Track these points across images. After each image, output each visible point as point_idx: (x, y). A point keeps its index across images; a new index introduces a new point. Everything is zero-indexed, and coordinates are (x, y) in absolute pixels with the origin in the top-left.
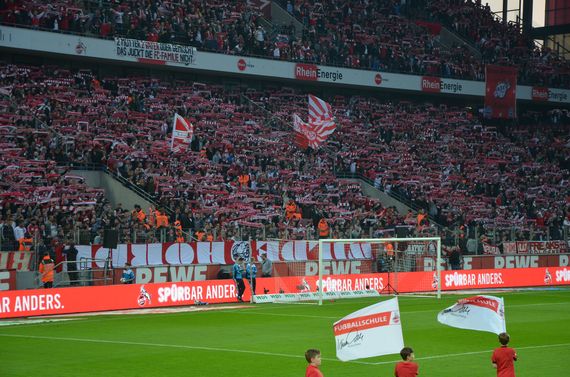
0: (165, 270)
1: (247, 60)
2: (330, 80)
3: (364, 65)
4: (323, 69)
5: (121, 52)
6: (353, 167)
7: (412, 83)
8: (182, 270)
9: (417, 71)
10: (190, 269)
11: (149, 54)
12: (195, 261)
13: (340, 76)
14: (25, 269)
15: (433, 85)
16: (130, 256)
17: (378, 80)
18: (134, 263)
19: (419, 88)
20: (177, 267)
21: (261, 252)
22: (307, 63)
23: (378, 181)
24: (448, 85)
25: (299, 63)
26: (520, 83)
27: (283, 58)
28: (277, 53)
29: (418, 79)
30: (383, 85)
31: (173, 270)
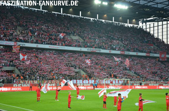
0: (83, 84)
1: (111, 51)
2: (127, 54)
3: (134, 51)
4: (126, 52)
5: (88, 50)
6: (128, 69)
7: (144, 54)
8: (86, 84)
9: (145, 52)
10: (87, 84)
11: (93, 50)
12: (89, 83)
13: (129, 53)
14: (58, 83)
15: (148, 55)
16: (77, 82)
17: (137, 54)
18: (77, 83)
19: (145, 55)
20: (85, 84)
21: (101, 82)
22: (123, 51)
23: (132, 71)
24: (151, 55)
25: (121, 51)
26: (167, 54)
27: (118, 50)
28: (117, 49)
29: (145, 53)
30: (138, 55)
31: (84, 84)
